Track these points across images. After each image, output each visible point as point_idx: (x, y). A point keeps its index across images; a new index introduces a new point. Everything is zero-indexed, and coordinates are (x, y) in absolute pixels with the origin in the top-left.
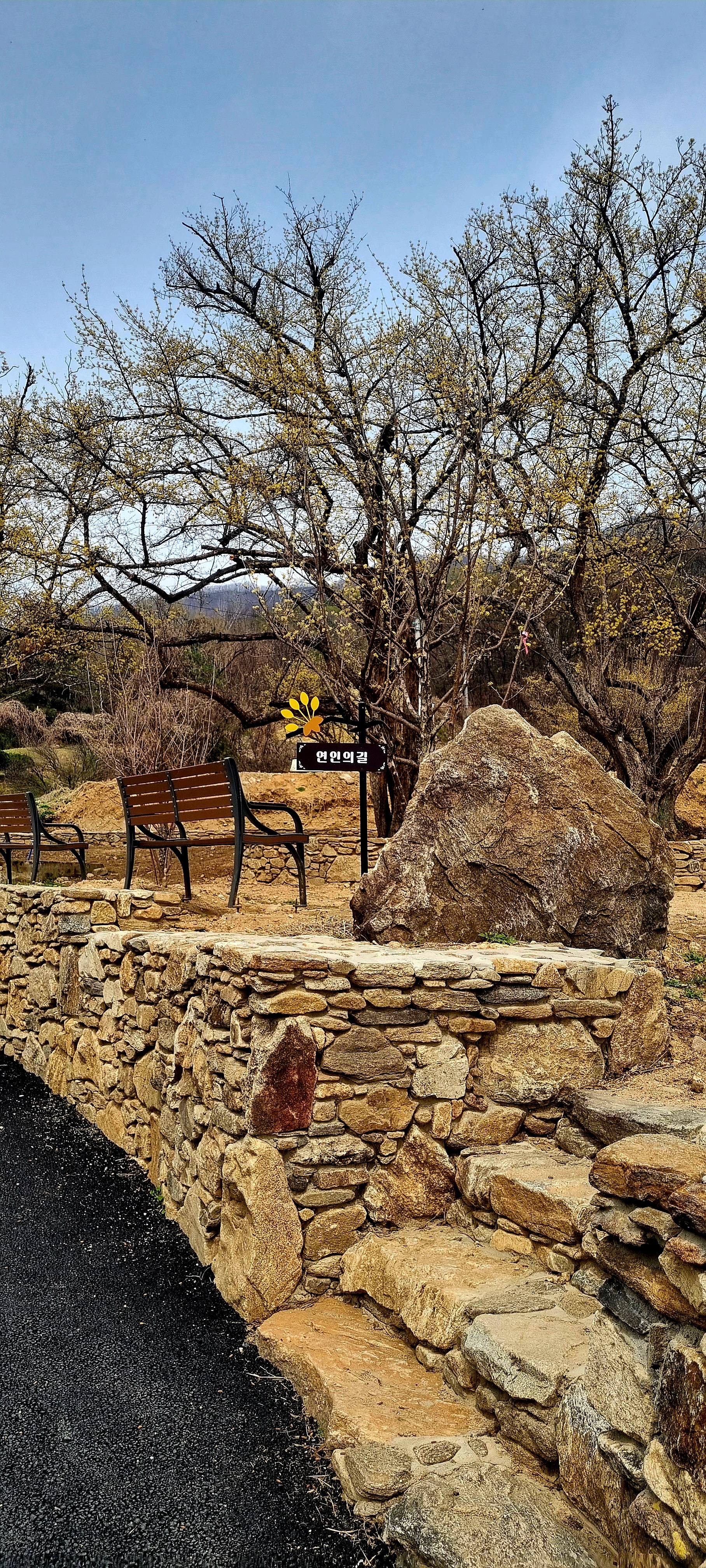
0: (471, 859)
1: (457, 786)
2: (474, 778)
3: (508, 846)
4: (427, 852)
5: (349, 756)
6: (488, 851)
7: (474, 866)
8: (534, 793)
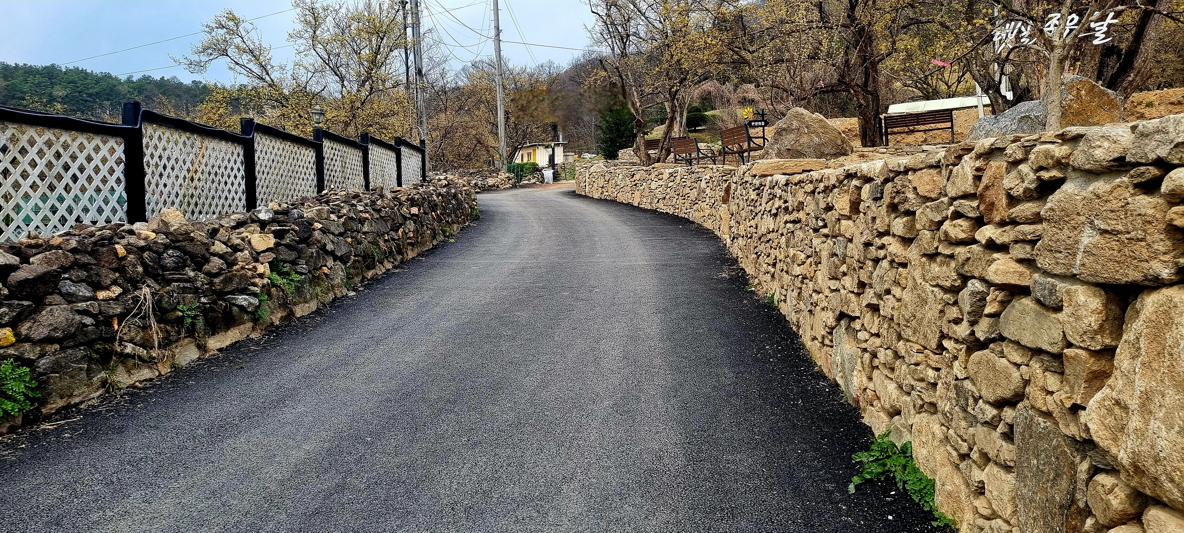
0: (787, 147)
1: (784, 129)
2: (789, 127)
3: (797, 144)
4: (776, 146)
5: (760, 123)
6: (792, 146)
7: (788, 149)
8: (806, 130)
